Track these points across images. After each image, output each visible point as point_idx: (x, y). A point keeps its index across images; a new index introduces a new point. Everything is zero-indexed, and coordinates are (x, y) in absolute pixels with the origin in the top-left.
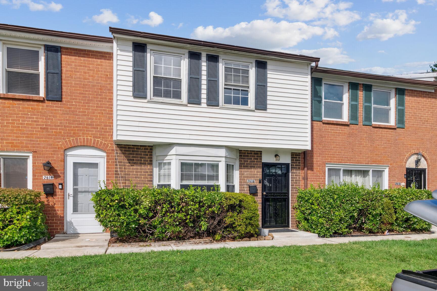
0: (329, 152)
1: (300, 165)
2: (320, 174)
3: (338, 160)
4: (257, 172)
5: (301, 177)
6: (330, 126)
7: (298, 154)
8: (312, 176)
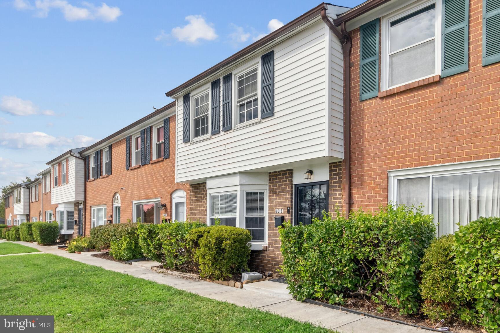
0: (395, 149)
1: (341, 182)
2: (376, 192)
3: (415, 160)
4: (286, 198)
5: (342, 200)
6: (397, 98)
7: (337, 164)
8: (362, 197)
